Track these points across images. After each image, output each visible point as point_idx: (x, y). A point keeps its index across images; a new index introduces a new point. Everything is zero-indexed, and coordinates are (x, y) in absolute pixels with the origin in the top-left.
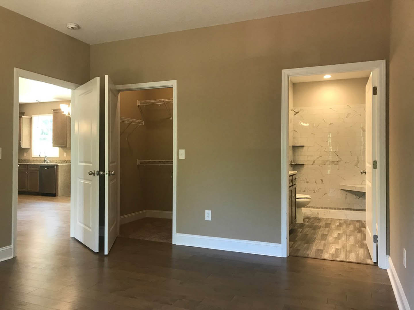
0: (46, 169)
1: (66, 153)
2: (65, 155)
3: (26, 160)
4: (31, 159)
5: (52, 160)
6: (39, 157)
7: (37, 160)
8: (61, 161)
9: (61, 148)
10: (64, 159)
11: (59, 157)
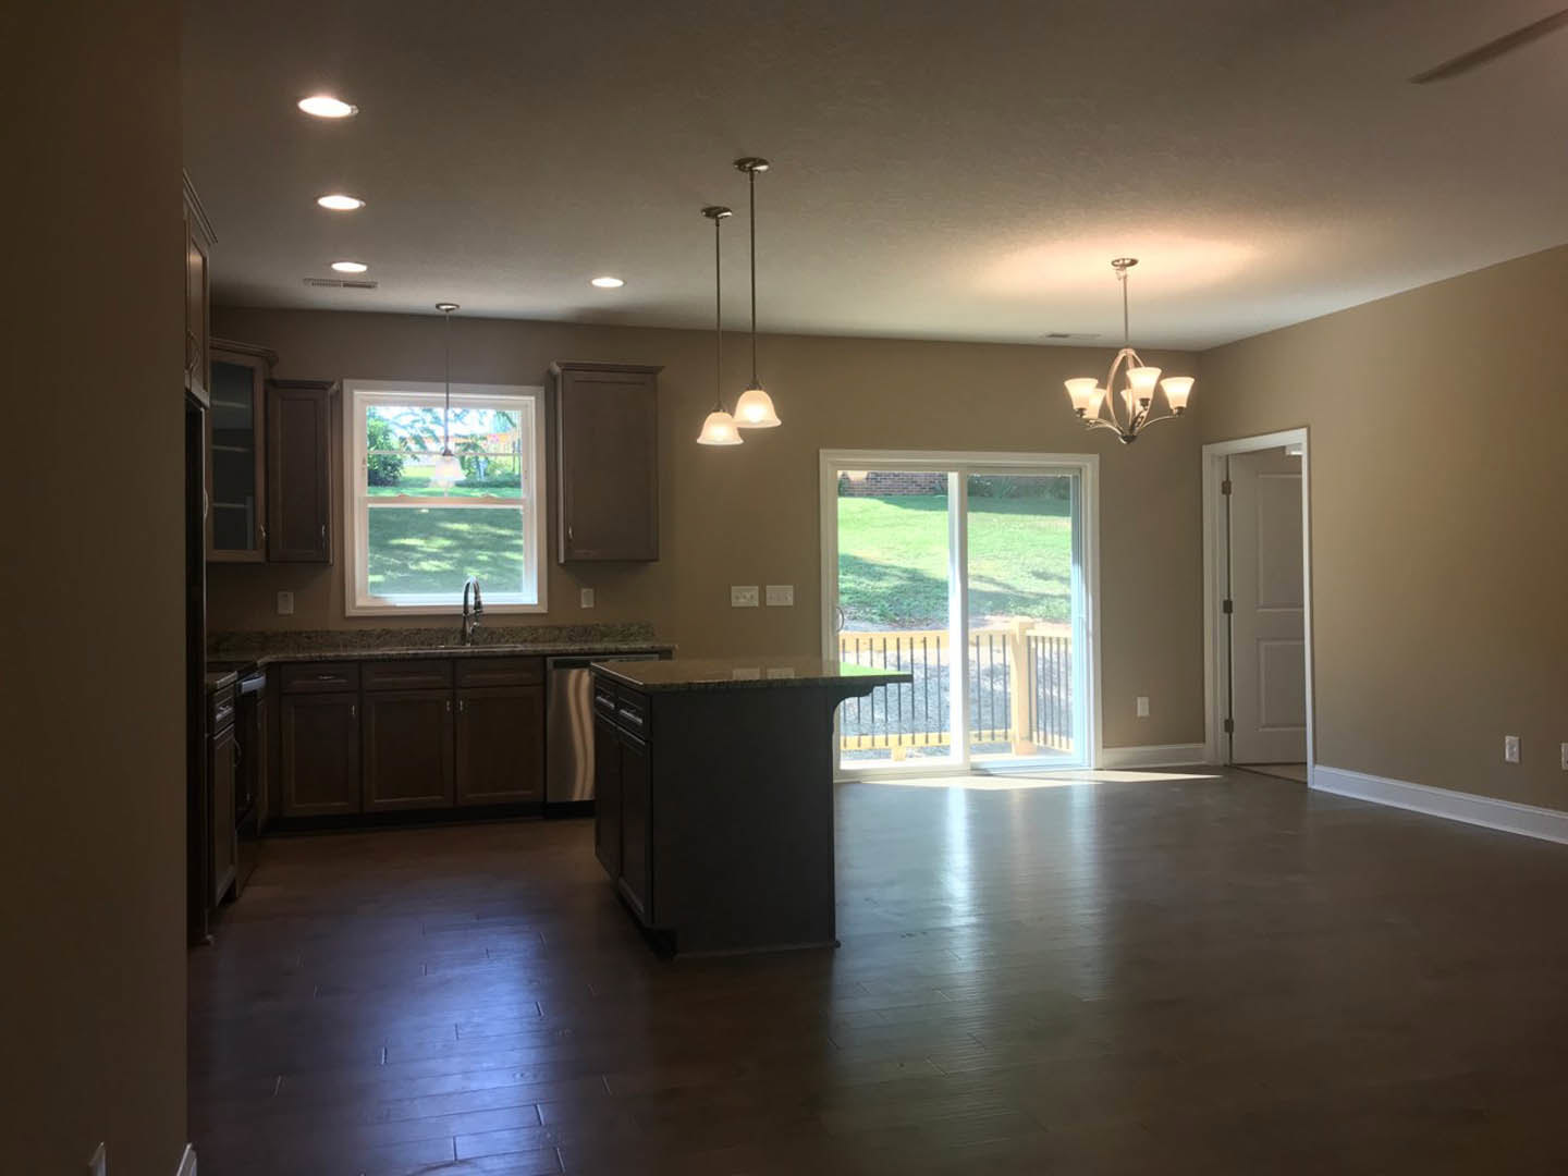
1: (590, 591)
2: (587, 600)
4: (338, 626)
5: (505, 629)
7: (387, 631)
8: (564, 633)
10: (587, 621)
11: (544, 610)
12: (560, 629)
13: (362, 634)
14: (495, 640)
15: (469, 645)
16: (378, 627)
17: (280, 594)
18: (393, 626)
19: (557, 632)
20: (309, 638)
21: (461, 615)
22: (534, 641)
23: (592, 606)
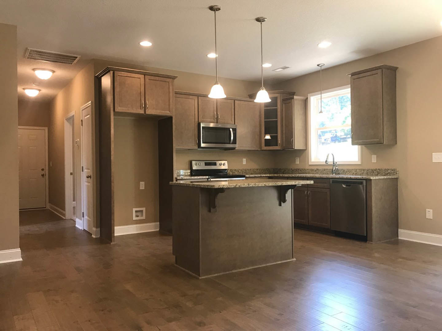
0: (344, 186)
1: (375, 156)
2: (374, 159)
3: (299, 169)
4: (307, 167)
5: (347, 169)
6: (325, 163)
7: (318, 169)
8: (365, 172)
9: (363, 146)
10: (373, 167)
11: (360, 163)
12: (364, 170)
13: (312, 170)
14: (345, 173)
15: (334, 174)
16: (315, 168)
17: (296, 158)
18: (320, 168)
19: (363, 171)
20: (300, 170)
21: (332, 165)
22: (356, 174)
23: (376, 162)
